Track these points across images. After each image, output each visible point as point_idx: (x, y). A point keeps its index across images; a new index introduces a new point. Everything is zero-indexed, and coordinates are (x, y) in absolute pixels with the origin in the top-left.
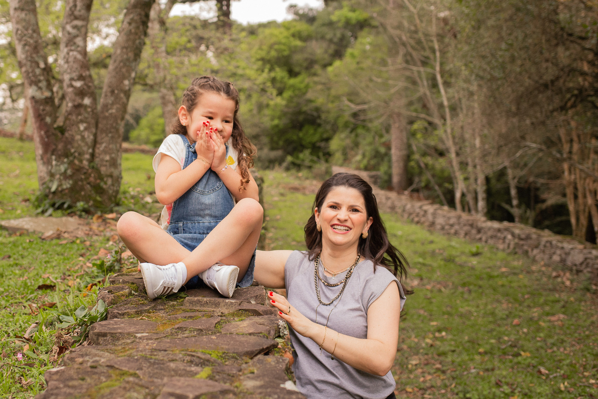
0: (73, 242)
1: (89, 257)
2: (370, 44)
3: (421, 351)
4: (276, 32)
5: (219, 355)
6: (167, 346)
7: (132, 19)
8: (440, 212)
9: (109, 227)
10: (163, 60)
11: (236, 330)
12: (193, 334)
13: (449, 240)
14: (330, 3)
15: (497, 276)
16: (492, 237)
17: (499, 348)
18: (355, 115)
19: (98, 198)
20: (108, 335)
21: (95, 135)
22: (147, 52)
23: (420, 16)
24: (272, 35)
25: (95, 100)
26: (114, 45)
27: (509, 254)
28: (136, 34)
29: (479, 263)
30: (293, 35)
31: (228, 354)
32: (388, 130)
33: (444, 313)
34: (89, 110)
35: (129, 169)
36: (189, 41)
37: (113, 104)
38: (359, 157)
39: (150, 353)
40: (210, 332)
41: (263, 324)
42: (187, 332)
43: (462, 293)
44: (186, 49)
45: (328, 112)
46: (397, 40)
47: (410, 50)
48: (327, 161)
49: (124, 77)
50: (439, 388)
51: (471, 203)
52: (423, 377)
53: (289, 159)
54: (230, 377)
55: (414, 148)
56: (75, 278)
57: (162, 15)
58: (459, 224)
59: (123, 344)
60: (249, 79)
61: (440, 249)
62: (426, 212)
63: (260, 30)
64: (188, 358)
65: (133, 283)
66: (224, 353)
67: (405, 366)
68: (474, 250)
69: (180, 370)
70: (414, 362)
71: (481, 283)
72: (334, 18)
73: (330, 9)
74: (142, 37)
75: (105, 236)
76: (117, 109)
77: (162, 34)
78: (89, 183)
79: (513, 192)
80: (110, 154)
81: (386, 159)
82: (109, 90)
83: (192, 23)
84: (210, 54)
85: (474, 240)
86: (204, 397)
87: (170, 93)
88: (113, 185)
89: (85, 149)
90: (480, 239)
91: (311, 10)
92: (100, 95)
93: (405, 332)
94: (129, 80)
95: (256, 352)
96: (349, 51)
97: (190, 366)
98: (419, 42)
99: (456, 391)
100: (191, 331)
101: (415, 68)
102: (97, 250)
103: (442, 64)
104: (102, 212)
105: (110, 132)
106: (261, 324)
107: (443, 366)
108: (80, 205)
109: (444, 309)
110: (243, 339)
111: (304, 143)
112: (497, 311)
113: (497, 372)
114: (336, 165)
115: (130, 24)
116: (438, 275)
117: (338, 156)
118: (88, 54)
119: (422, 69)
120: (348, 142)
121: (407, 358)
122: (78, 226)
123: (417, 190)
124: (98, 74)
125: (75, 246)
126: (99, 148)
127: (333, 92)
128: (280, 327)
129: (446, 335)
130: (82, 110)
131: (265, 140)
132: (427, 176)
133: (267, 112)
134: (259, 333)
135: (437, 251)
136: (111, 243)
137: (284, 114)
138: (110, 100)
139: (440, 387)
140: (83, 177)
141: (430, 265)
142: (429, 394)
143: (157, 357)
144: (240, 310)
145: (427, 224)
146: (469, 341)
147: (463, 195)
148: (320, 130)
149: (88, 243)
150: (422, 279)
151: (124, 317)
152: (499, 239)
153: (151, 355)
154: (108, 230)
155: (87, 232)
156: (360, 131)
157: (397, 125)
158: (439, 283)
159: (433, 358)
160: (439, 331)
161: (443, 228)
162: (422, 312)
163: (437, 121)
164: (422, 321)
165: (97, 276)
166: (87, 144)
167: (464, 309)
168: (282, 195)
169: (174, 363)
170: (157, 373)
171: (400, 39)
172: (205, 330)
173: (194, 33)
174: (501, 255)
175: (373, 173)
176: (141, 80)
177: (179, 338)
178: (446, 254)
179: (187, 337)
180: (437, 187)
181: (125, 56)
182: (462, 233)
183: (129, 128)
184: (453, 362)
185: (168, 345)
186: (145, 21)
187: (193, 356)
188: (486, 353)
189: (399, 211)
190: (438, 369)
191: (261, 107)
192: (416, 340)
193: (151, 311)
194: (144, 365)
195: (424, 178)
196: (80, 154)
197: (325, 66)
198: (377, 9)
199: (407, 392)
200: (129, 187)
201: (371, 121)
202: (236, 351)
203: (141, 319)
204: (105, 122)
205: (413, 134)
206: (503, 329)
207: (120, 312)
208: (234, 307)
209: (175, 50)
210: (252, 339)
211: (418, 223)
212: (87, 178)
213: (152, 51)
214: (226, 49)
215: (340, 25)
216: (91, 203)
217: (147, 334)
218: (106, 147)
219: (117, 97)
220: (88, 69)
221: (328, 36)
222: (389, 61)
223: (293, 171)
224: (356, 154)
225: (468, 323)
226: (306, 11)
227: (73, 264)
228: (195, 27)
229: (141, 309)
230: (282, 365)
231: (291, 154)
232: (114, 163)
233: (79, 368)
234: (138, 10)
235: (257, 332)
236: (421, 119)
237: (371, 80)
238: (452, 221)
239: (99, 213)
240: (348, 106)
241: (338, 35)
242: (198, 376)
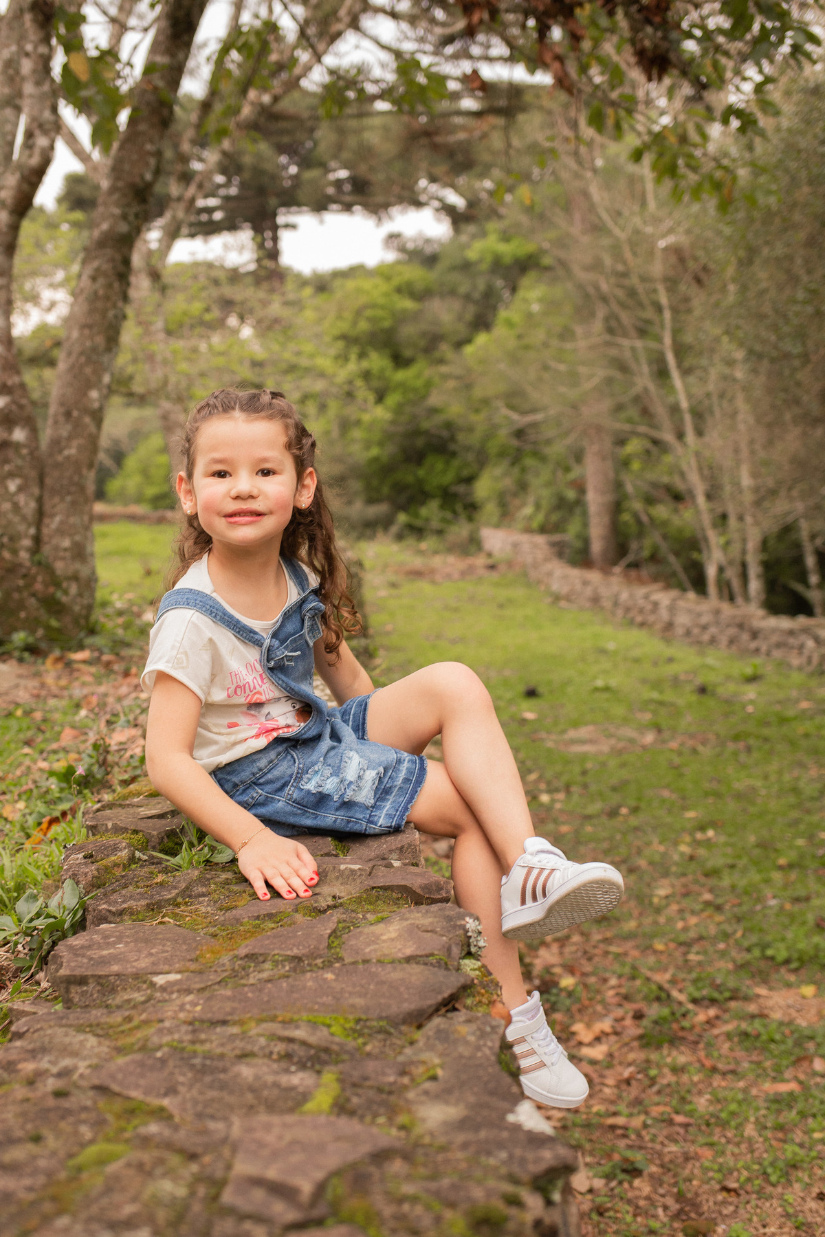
0: (9, 715)
1: (43, 746)
2: (540, 300)
3: (674, 869)
4: (367, 284)
5: (348, 1026)
6: (228, 1009)
7: (97, 270)
8: (681, 603)
9: (77, 679)
10: (161, 346)
11: (375, 950)
12: (282, 971)
13: (702, 653)
14: (463, 226)
15: (795, 718)
16: (779, 645)
17: (814, 857)
18: (520, 433)
19: (54, 623)
20: (91, 981)
21: (40, 501)
22: (129, 334)
23: (633, 245)
24: (359, 291)
25: (34, 432)
26: (67, 321)
27: (811, 675)
28: (107, 298)
29: (759, 694)
30: (399, 290)
31: (368, 1023)
32: (579, 456)
33: (707, 794)
34: (25, 451)
35: (108, 554)
36: (207, 310)
37: (70, 438)
38: (528, 510)
39: (189, 1037)
40: (319, 961)
41: (431, 931)
42: (268, 965)
43: (735, 754)
44: (202, 323)
45: (470, 429)
46: (591, 291)
47: (615, 308)
48: (470, 519)
49: (88, 385)
50: (715, 940)
51: (736, 584)
52: (683, 919)
53: (402, 518)
54: (384, 1096)
55: (629, 488)
56: (16, 798)
57: (154, 261)
58: (717, 623)
59: (127, 1006)
60: (322, 375)
61: (686, 673)
62: (656, 605)
63: (337, 283)
64: (280, 1048)
65: (135, 832)
66: (358, 1021)
67: (646, 902)
68: (749, 671)
69: (265, 1086)
70: (662, 891)
71: (766, 732)
72: (472, 254)
73: (464, 238)
74: (120, 304)
75: (71, 697)
76: (79, 448)
77: (156, 296)
78: (34, 595)
79: (810, 561)
80: (71, 535)
81: (578, 511)
82: (62, 410)
83: (210, 274)
84: (247, 332)
85: (745, 653)
86: (335, 1181)
87: (178, 408)
88: (80, 595)
89: (22, 528)
90: (757, 650)
91: (428, 241)
92: (45, 418)
93: (640, 834)
94: (99, 390)
95: (431, 1010)
96: (503, 314)
97: (287, 1071)
98: (632, 293)
99: (746, 944)
100: (276, 963)
101: (626, 343)
102: (57, 729)
103: (676, 332)
104: (63, 649)
105: (69, 493)
106: (427, 931)
107: (717, 896)
108: (20, 637)
109: (706, 785)
110: (396, 975)
111: (427, 488)
112: (802, 784)
113: (816, 902)
114: (488, 524)
115: (94, 279)
116: (687, 721)
117: (490, 509)
118: (16, 343)
119: (639, 344)
120: (508, 483)
121: (649, 885)
122: (18, 681)
123: (635, 565)
124: (40, 378)
125: (13, 723)
126: (48, 526)
127: (478, 393)
128: (469, 934)
129: (716, 835)
130: (11, 453)
131: (356, 485)
132: (653, 539)
133: (357, 434)
134: (427, 956)
135: (682, 677)
136: (83, 713)
137: (388, 437)
138: (65, 431)
139: (715, 937)
140: (21, 583)
141: (672, 704)
142: (698, 953)
143: (207, 1046)
144: (373, 888)
145: (659, 626)
146: (759, 845)
147: (721, 570)
148: (456, 463)
149: (38, 715)
150: (659, 730)
151: (122, 921)
152: (792, 648)
153: (193, 1042)
154: (76, 684)
155: (35, 692)
156: (529, 462)
157: (595, 448)
158: (692, 736)
159: (696, 882)
160: (702, 828)
161: (688, 633)
162: (666, 794)
163: (668, 436)
164: (670, 811)
165: (60, 799)
166: (24, 518)
167: (740, 785)
168: (394, 585)
169: (248, 1064)
170: (213, 1100)
171: (597, 288)
172: (307, 957)
173: (215, 292)
174: (797, 677)
175: (557, 537)
176: (122, 386)
177: (252, 985)
178: (699, 680)
179: (269, 981)
180: (672, 559)
181: (88, 344)
182: (724, 640)
183: (104, 476)
184: (733, 888)
185: (228, 1006)
186: (122, 273)
187: (291, 1040)
188: (791, 866)
189: (607, 604)
190: (708, 904)
191: (345, 425)
192: (662, 849)
193: (180, 900)
194: (181, 1079)
195: (648, 543)
196: (12, 539)
197: (459, 345)
198: (552, 234)
199: (655, 952)
200: (111, 593)
201: (548, 442)
202: (384, 1014)
203: (161, 923)
204: (56, 474)
205: (625, 463)
206: (815, 818)
207: (113, 909)
208: (358, 881)
209: (181, 325)
210: (416, 973)
211: (642, 625)
212: (28, 586)
213: (139, 330)
214: (276, 321)
215: (484, 267)
216: (40, 632)
217: (178, 977)
218: (62, 522)
219: (77, 425)
220: (18, 372)
221: (463, 289)
222: (579, 330)
223: (411, 541)
224: (524, 505)
225: (752, 810)
226: (420, 243)
227: (11, 765)
228: (216, 282)
229: (157, 898)
230: (492, 1041)
231: (404, 508)
232: (80, 553)
233: (27, 1100)
234: (109, 252)
235: (423, 953)
236: (637, 434)
237: (546, 368)
238: (704, 620)
239: (57, 653)
240: (507, 418)
241: (481, 285)
242: (310, 1106)
